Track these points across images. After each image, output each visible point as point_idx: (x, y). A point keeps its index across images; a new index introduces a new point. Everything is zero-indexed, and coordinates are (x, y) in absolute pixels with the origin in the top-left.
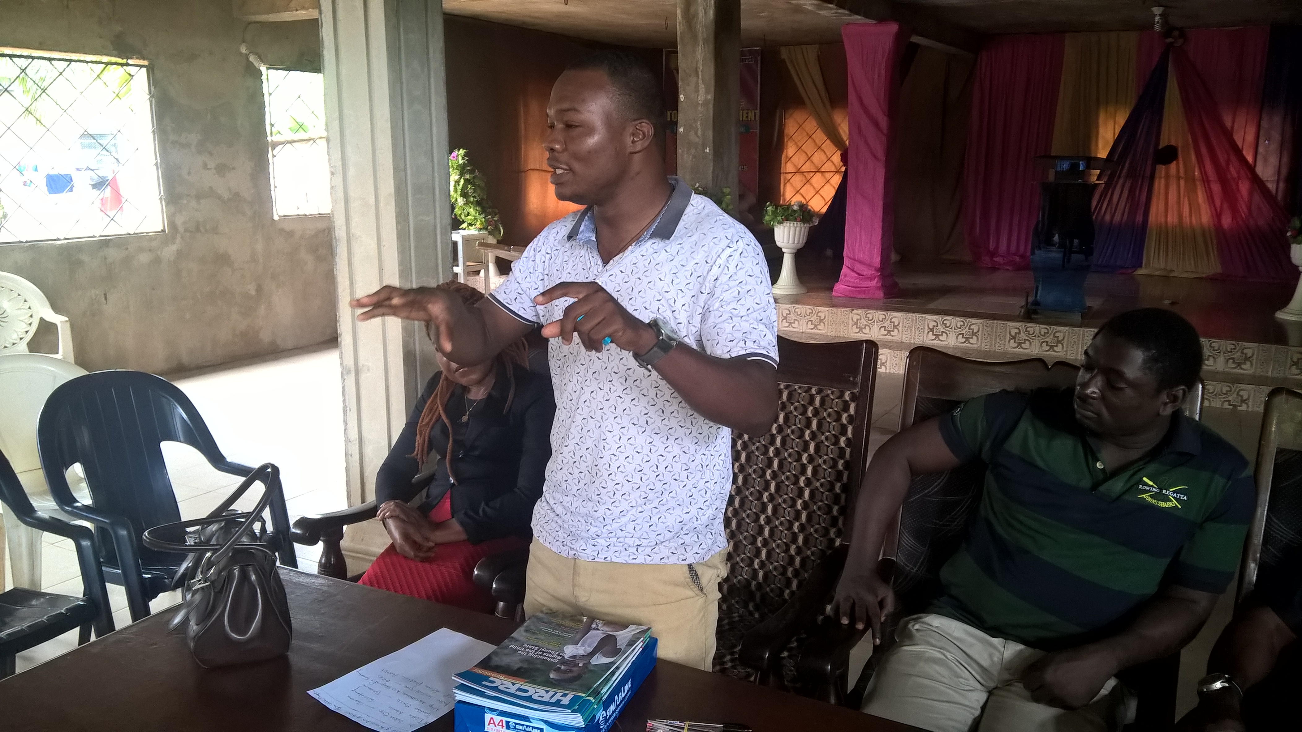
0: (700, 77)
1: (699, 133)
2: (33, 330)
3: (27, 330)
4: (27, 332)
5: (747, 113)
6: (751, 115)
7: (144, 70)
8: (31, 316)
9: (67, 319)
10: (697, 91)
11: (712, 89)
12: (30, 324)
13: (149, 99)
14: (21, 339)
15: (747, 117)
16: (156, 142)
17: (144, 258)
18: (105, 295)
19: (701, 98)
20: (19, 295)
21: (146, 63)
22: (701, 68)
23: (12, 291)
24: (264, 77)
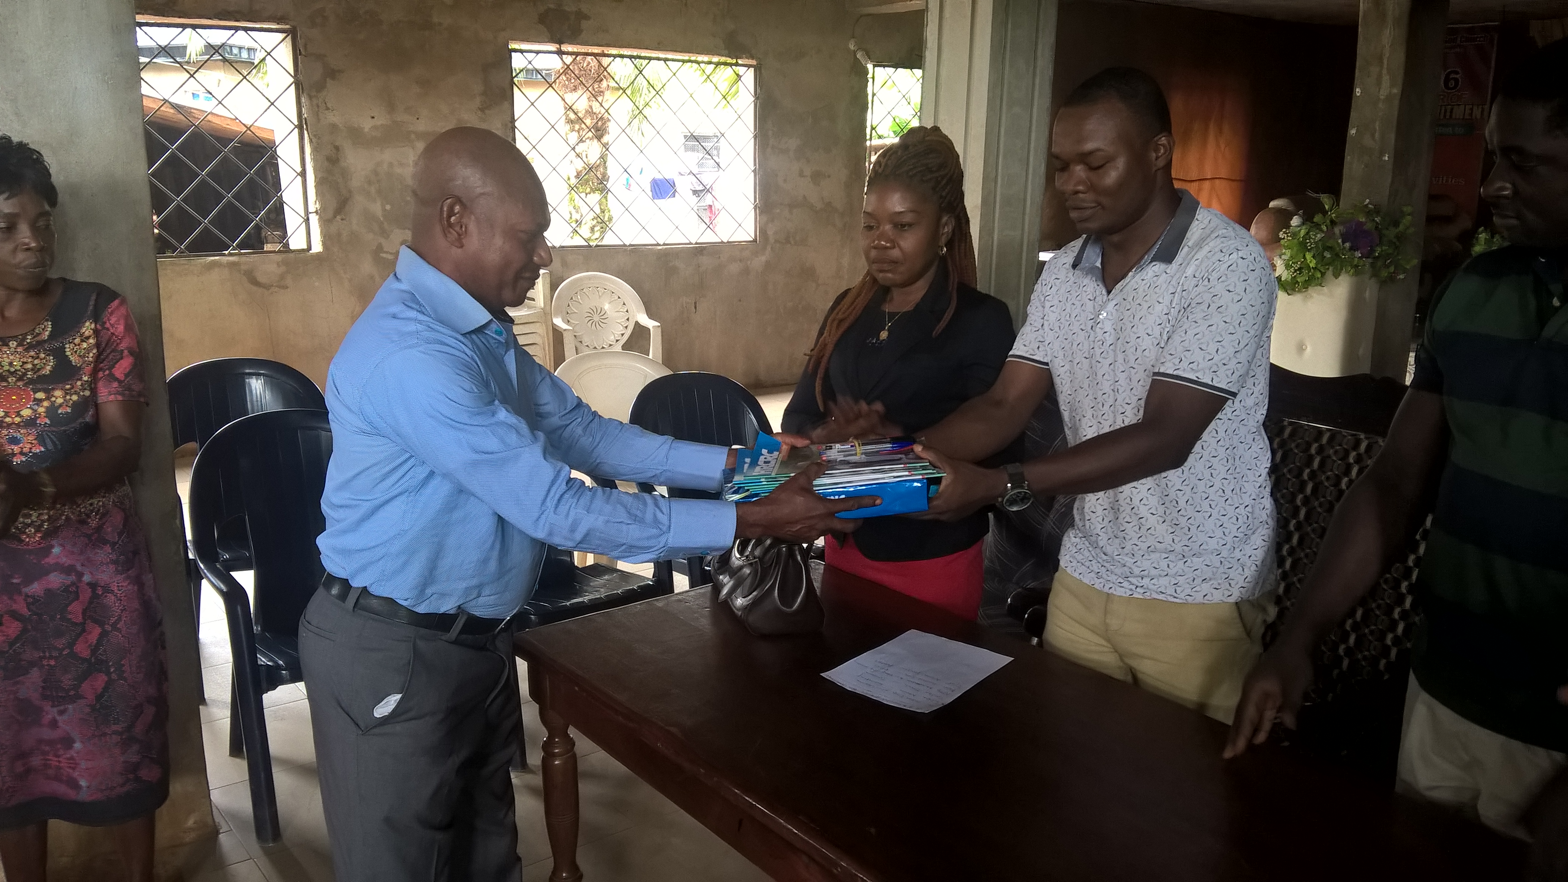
0: (1385, 66)
1: (1377, 135)
2: (628, 332)
3: (623, 332)
4: (623, 335)
6: (1477, 112)
7: (752, 70)
8: (628, 319)
9: (659, 324)
10: (1379, 82)
11: (1400, 80)
12: (626, 327)
13: (754, 101)
14: (617, 341)
16: (757, 148)
17: (734, 268)
18: (695, 303)
19: (1383, 93)
20: (619, 298)
21: (754, 62)
22: (1387, 55)
23: (613, 293)
24: (870, 75)
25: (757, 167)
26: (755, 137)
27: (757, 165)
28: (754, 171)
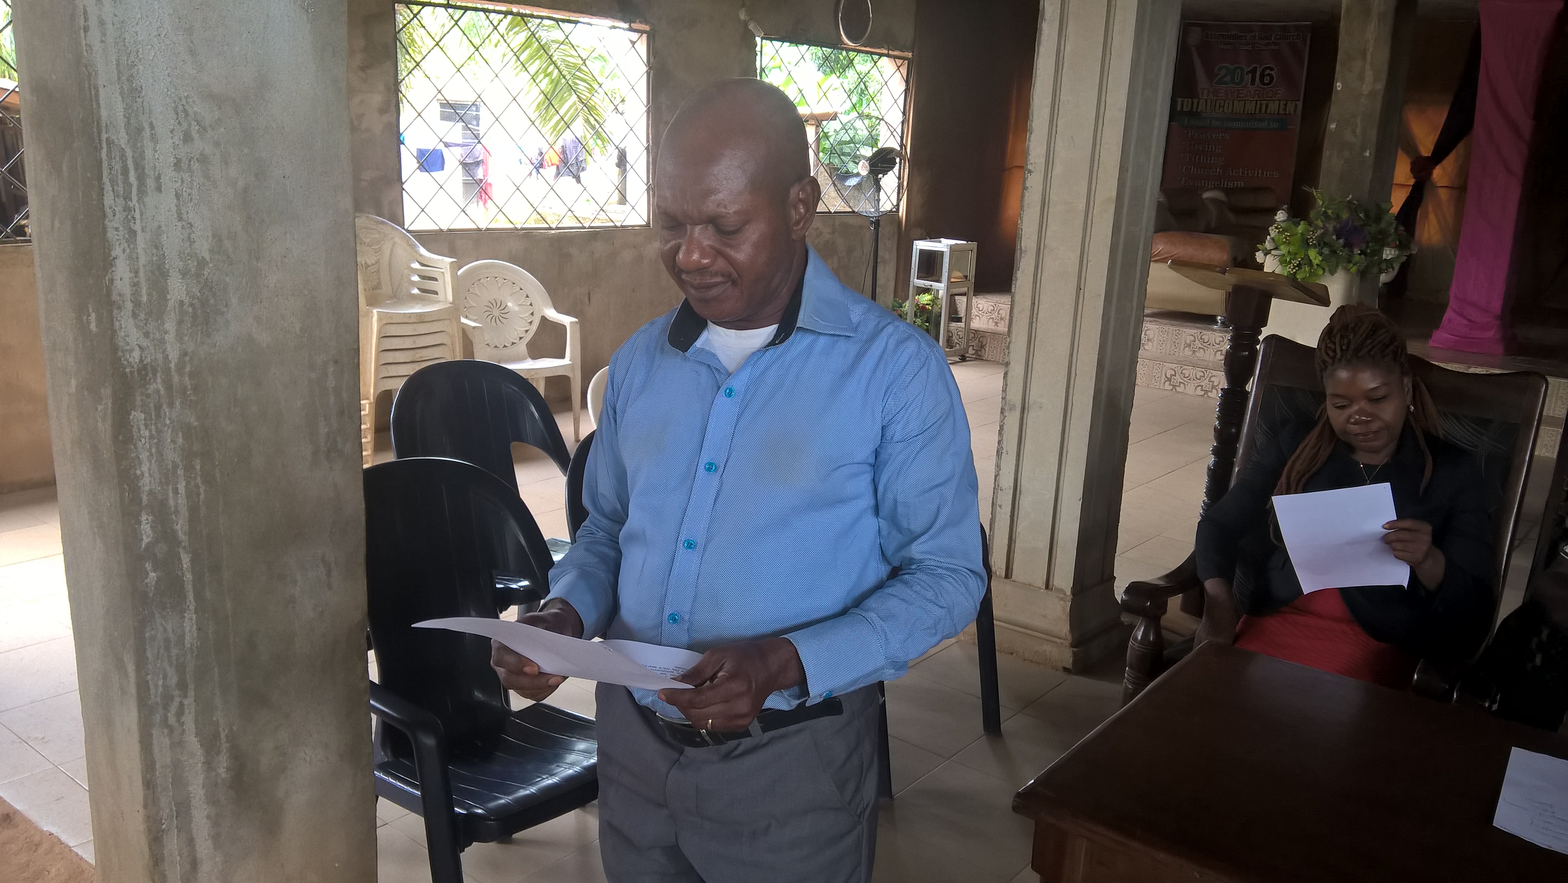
0: (1369, 61)
1: (1358, 131)
2: (534, 327)
3: (526, 329)
4: (527, 331)
5: (1285, 105)
6: (1291, 107)
7: (645, 36)
8: (532, 314)
9: (575, 320)
10: (1361, 77)
11: (1384, 76)
12: (531, 323)
13: (647, 72)
14: (521, 338)
15: (1285, 109)
16: (650, 122)
17: (627, 255)
18: (589, 295)
19: (1366, 89)
20: (521, 289)
21: (647, 28)
22: (1371, 50)
23: (514, 284)
24: (758, 49)
25: (651, 144)
26: (648, 112)
27: (651, 142)
28: (647, 149)
